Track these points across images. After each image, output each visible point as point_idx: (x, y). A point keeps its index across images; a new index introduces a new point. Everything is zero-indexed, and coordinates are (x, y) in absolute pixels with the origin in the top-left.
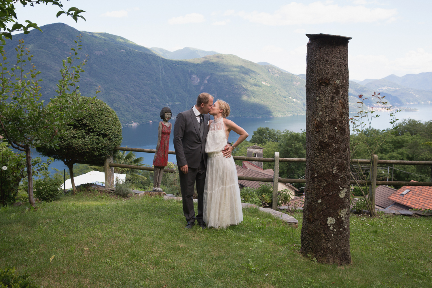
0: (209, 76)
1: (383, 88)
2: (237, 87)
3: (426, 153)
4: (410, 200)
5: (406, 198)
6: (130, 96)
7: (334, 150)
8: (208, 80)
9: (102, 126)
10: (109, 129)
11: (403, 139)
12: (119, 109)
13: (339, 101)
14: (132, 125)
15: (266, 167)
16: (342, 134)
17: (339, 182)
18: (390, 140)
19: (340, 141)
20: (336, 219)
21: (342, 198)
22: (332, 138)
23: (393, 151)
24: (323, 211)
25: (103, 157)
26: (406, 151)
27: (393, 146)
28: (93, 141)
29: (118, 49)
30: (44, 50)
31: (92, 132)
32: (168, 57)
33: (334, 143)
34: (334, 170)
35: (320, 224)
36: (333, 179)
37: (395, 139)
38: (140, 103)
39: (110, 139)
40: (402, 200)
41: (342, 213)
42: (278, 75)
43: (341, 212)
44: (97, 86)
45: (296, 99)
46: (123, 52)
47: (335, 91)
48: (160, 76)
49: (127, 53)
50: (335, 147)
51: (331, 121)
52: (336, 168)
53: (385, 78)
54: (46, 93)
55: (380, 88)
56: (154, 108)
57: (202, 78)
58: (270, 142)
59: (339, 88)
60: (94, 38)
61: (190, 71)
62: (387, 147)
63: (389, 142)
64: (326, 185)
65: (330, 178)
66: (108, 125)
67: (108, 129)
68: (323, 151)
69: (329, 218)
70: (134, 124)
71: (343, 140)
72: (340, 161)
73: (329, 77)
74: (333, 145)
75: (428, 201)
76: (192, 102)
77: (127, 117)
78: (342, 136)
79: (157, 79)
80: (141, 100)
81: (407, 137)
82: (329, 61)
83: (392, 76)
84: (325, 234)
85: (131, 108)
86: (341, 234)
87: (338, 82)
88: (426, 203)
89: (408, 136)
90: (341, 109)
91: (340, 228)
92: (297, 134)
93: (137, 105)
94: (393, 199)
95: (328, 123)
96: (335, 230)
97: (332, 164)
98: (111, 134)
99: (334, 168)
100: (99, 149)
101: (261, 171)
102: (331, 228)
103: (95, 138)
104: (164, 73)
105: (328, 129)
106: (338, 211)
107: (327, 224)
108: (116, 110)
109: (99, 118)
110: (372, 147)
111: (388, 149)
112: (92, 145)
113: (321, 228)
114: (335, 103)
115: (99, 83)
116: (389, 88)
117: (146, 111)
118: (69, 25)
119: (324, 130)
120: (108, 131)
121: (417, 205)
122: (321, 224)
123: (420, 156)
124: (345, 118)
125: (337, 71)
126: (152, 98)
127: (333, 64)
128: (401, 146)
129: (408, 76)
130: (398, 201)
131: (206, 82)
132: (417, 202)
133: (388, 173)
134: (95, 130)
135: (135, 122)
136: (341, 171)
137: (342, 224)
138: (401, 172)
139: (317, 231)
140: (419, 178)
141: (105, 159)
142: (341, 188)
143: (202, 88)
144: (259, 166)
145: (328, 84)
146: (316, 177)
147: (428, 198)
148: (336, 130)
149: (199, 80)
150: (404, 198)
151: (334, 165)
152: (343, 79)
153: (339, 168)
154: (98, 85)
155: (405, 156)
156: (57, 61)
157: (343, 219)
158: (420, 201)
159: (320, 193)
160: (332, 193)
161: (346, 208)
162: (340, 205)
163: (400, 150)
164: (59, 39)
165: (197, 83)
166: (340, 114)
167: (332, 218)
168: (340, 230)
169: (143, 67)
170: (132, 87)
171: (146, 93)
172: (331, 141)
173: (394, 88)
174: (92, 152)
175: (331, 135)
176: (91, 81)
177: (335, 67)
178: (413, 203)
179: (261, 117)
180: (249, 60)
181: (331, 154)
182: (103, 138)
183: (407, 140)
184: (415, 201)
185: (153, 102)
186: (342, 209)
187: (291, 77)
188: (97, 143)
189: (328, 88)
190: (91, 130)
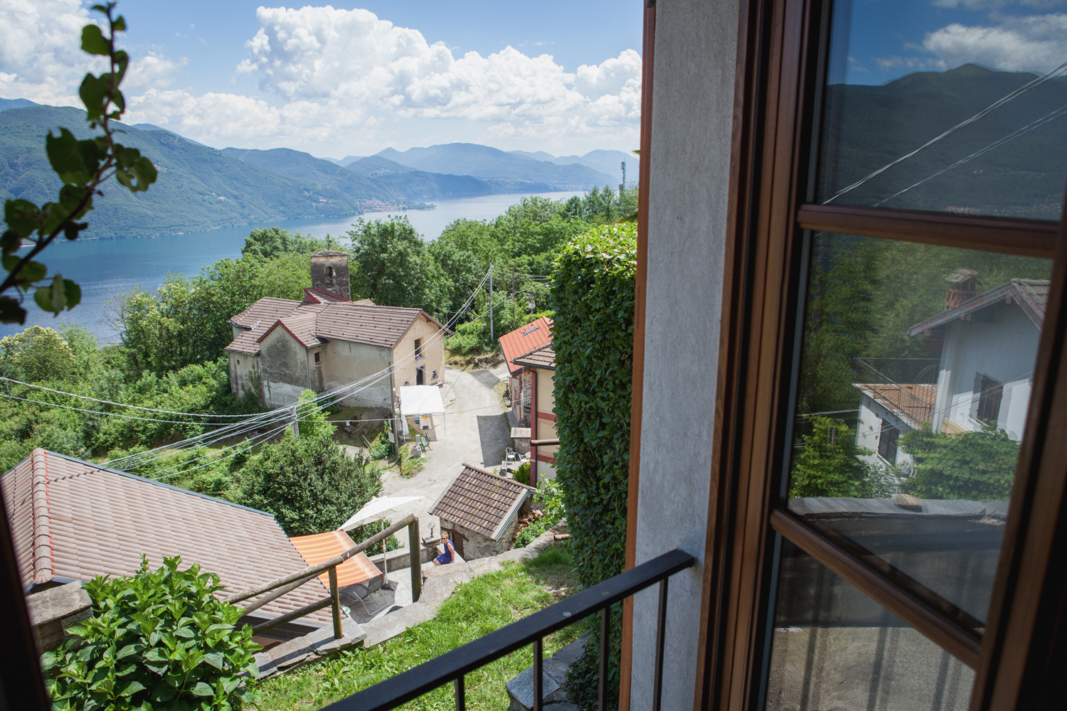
42: (182, 151)
45: (225, 196)
144: (341, 295)
187: (210, 154)
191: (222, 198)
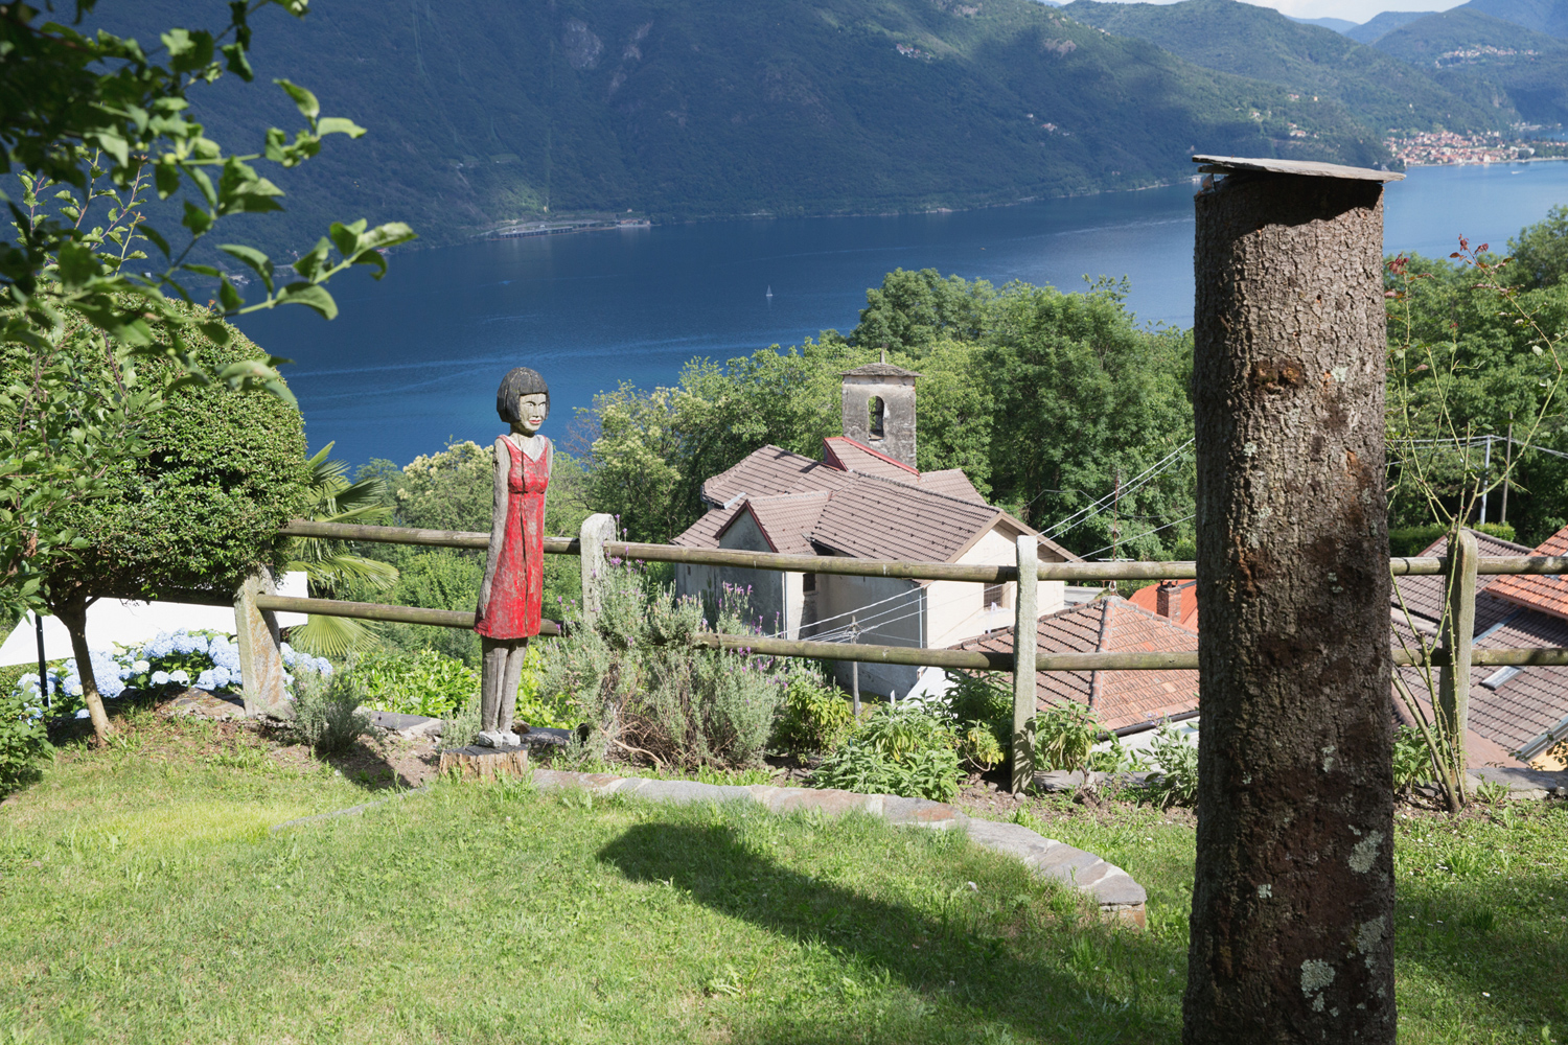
0: (648, 26)
1: (1460, 53)
2: (779, 76)
7: (1323, 670)
8: (644, 46)
9: (216, 436)
10: (251, 448)
13: (1344, 458)
15: (932, 458)
16: (1360, 601)
17: (1345, 806)
19: (1349, 632)
20: (1339, 964)
21: (1360, 874)
22: (1316, 619)
24: (1279, 932)
25: (229, 575)
28: (179, 509)
31: (170, 467)
33: (1327, 643)
34: (1327, 755)
35: (1267, 989)
36: (1320, 796)
39: (256, 494)
40: (1551, 594)
41: (1363, 938)
43: (1357, 933)
47: (1326, 414)
48: (414, 31)
50: (1328, 657)
51: (1313, 545)
52: (1332, 748)
57: (615, 33)
58: (949, 341)
59: (1344, 401)
63: (1492, 320)
64: (1292, 825)
65: (1310, 793)
66: (241, 426)
67: (244, 446)
68: (1278, 675)
69: (1306, 965)
71: (1364, 626)
72: (1349, 715)
73: (1302, 356)
74: (1321, 652)
76: (572, 154)
78: (1359, 610)
79: (397, 43)
82: (1302, 282)
84: (1291, 1030)
86: (1359, 1026)
87: (1340, 373)
90: (1355, 491)
91: (1353, 1001)
94: (1510, 592)
95: (1300, 557)
96: (1335, 1012)
97: (1317, 733)
98: (261, 467)
99: (1325, 750)
100: (212, 543)
101: (911, 479)
102: (1319, 1004)
103: (190, 496)
104: (429, 13)
105: (1296, 582)
106: (1345, 930)
107: (1299, 988)
109: (200, 397)
112: (175, 528)
113: (1273, 1004)
114: (1326, 469)
119: (1282, 587)
120: (244, 455)
122: (1274, 991)
124: (1371, 529)
125: (1336, 328)
127: (1319, 297)
130: (1534, 600)
131: (633, 52)
134: (184, 458)
136: (1358, 762)
137: (1365, 981)
139: (1256, 1019)
141: (240, 580)
142: (1357, 833)
143: (615, 84)
144: (898, 457)
145: (1296, 387)
146: (1245, 788)
148: (1334, 583)
149: (599, 46)
150: (1560, 586)
151: (1325, 737)
152: (1361, 359)
153: (1349, 749)
157: (1369, 961)
159: (1265, 857)
160: (1321, 857)
161: (1378, 915)
162: (1352, 904)
165: (590, 62)
166: (1352, 513)
167: (1320, 963)
168: (1354, 1010)
172: (1309, 633)
174: (180, 558)
175: (1311, 608)
177: (1327, 310)
179: (896, 214)
181: (1313, 689)
182: (226, 490)
186: (1365, 920)
188: (200, 518)
189: (1298, 402)
190: (168, 459)
191: (1050, 126)
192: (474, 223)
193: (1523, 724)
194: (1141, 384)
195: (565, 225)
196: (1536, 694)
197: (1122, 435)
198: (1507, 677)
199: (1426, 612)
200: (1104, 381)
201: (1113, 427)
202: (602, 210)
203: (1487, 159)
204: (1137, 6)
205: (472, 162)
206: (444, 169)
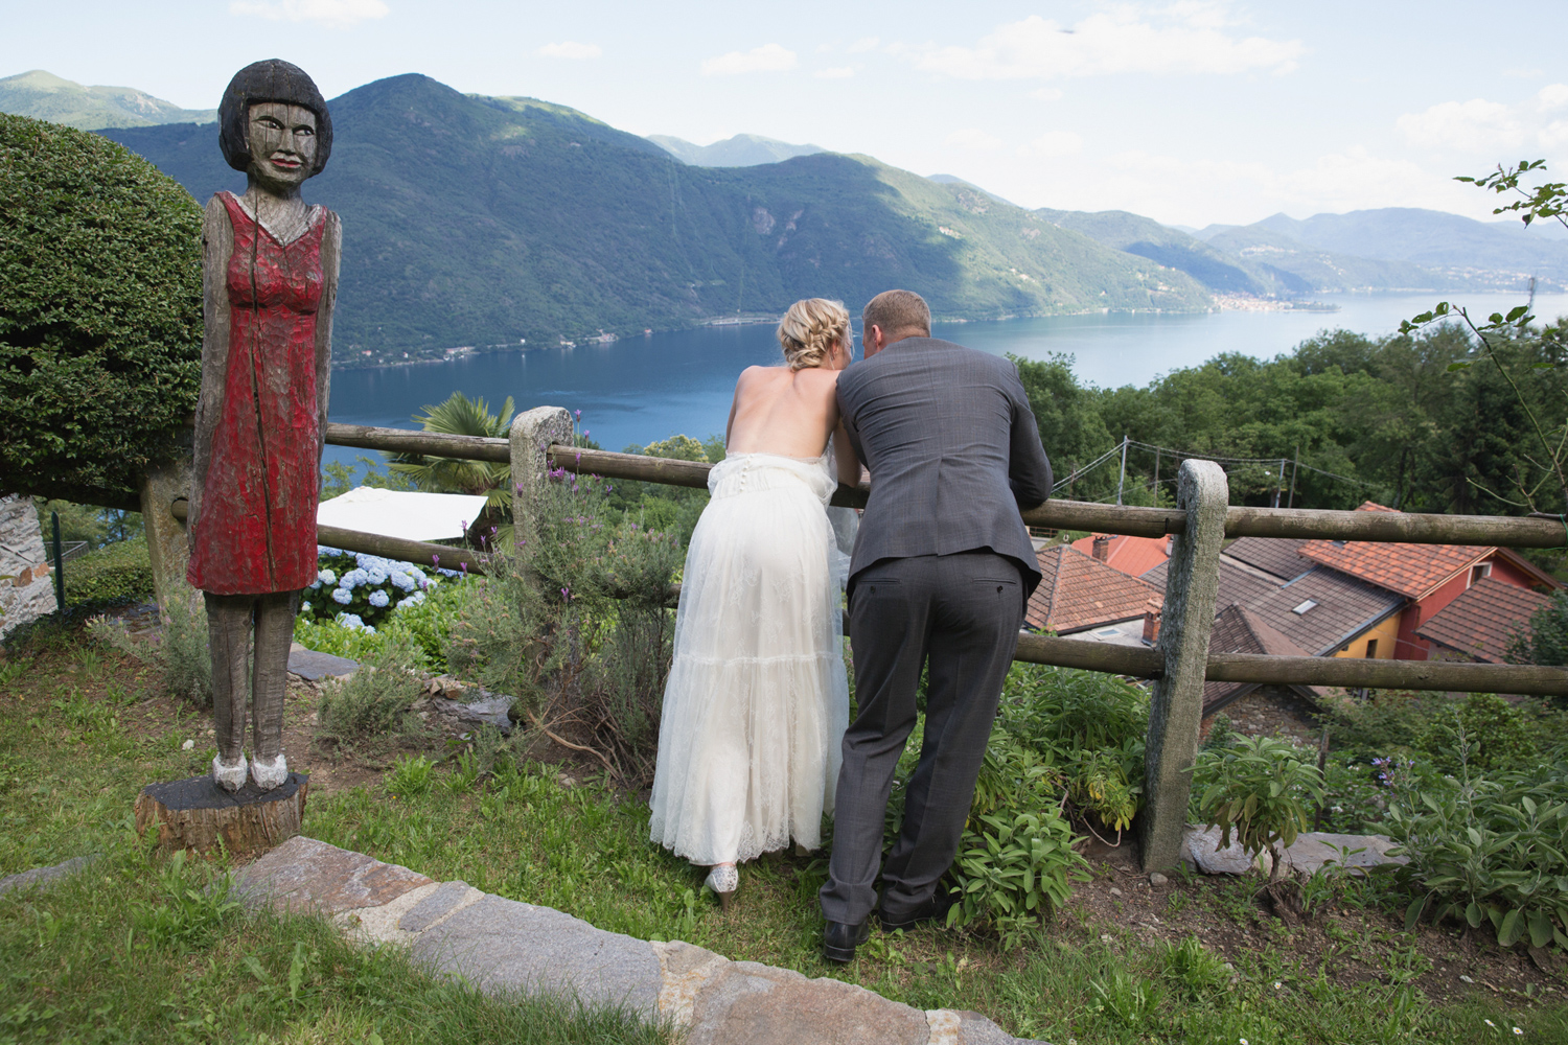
0: (801, 212)
1: (1253, 249)
3: (1394, 422)
4: (1361, 558)
5: (1351, 554)
6: (594, 263)
8: (798, 223)
11: (1324, 383)
12: (566, 298)
14: (600, 339)
18: (1289, 385)
23: (1296, 416)
26: (1328, 416)
27: (1297, 403)
29: (561, 140)
30: (374, 147)
32: (690, 161)
37: (1302, 382)
38: (620, 282)
40: (1338, 557)
42: (982, 211)
44: (508, 238)
45: (1028, 273)
46: (574, 148)
48: (673, 212)
49: (585, 150)
53: (1262, 222)
54: (380, 257)
55: (1247, 250)
56: (656, 295)
57: (782, 215)
60: (500, 112)
61: (749, 198)
62: (1278, 406)
63: (1286, 391)
70: (606, 339)
75: (1412, 562)
76: (755, 281)
77: (586, 318)
79: (663, 218)
80: (622, 274)
81: (1332, 379)
83: (1279, 220)
85: (597, 295)
88: (1407, 567)
89: (1338, 375)
92: (1040, 366)
93: (611, 287)
94: (1312, 554)
104: (681, 202)
108: (558, 301)
110: (1237, 404)
111: (1282, 410)
115: (513, 230)
116: (1270, 248)
117: (635, 304)
118: (437, 80)
121: (1381, 572)
123: (1377, 432)
126: (650, 269)
128: (1318, 405)
129: (1319, 217)
130: (1327, 560)
131: (792, 226)
132: (1383, 565)
133: (1282, 477)
135: (606, 332)
138: (1312, 472)
140: (1360, 490)
143: (781, 243)
147: (1412, 554)
149: (773, 222)
150: (1344, 552)
154: (513, 236)
155: (1327, 430)
156: (406, 176)
158: (1390, 561)
163: (1314, 413)
164: (412, 118)
165: (767, 231)
169: (628, 188)
170: (598, 240)
171: (634, 256)
173: (1282, 250)
176: (494, 225)
178: (1371, 568)
180: (907, 170)
183: (1334, 388)
184: (1376, 563)
185: (652, 280)
187: (1017, 215)
191: (1024, 276)
192: (699, 317)
193: (1318, 638)
194: (1081, 417)
195: (749, 320)
196: (1327, 619)
197: (1067, 448)
198: (1308, 608)
199: (1257, 564)
200: (1058, 414)
201: (1061, 442)
202: (770, 312)
203: (1267, 308)
204: (1076, 213)
205: (700, 284)
206: (684, 287)
